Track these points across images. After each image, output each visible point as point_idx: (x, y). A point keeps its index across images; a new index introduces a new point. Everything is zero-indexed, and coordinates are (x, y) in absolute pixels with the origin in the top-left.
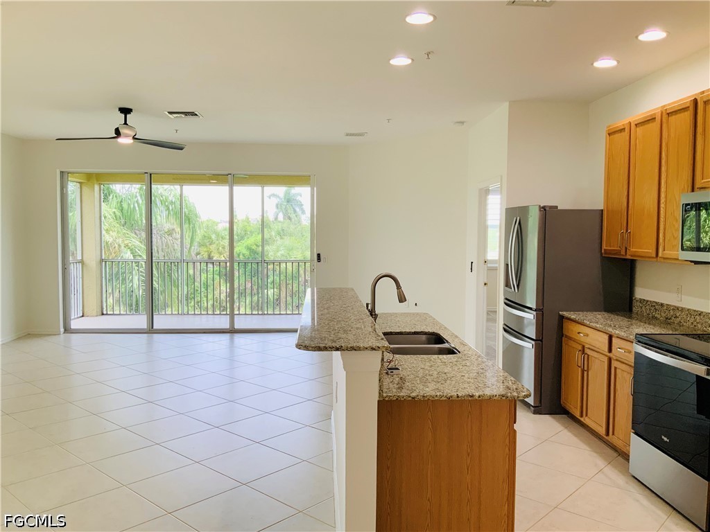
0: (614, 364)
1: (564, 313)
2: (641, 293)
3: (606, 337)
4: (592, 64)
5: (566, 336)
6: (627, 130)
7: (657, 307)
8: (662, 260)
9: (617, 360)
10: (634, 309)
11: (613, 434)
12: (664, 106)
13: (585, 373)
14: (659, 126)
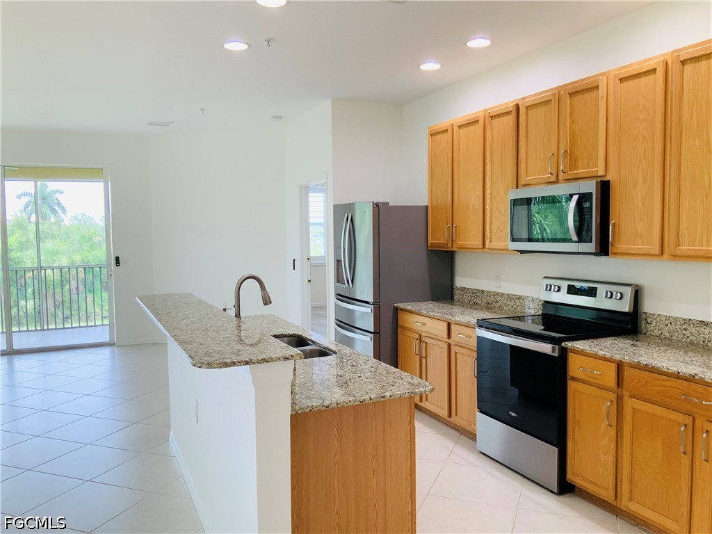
0: (454, 349)
1: (399, 305)
2: (461, 281)
3: (445, 325)
4: (419, 67)
5: (402, 327)
6: (450, 131)
7: (478, 294)
8: (489, 251)
9: (456, 345)
10: (455, 297)
11: (456, 415)
12: (486, 110)
13: (424, 360)
14: (482, 127)
